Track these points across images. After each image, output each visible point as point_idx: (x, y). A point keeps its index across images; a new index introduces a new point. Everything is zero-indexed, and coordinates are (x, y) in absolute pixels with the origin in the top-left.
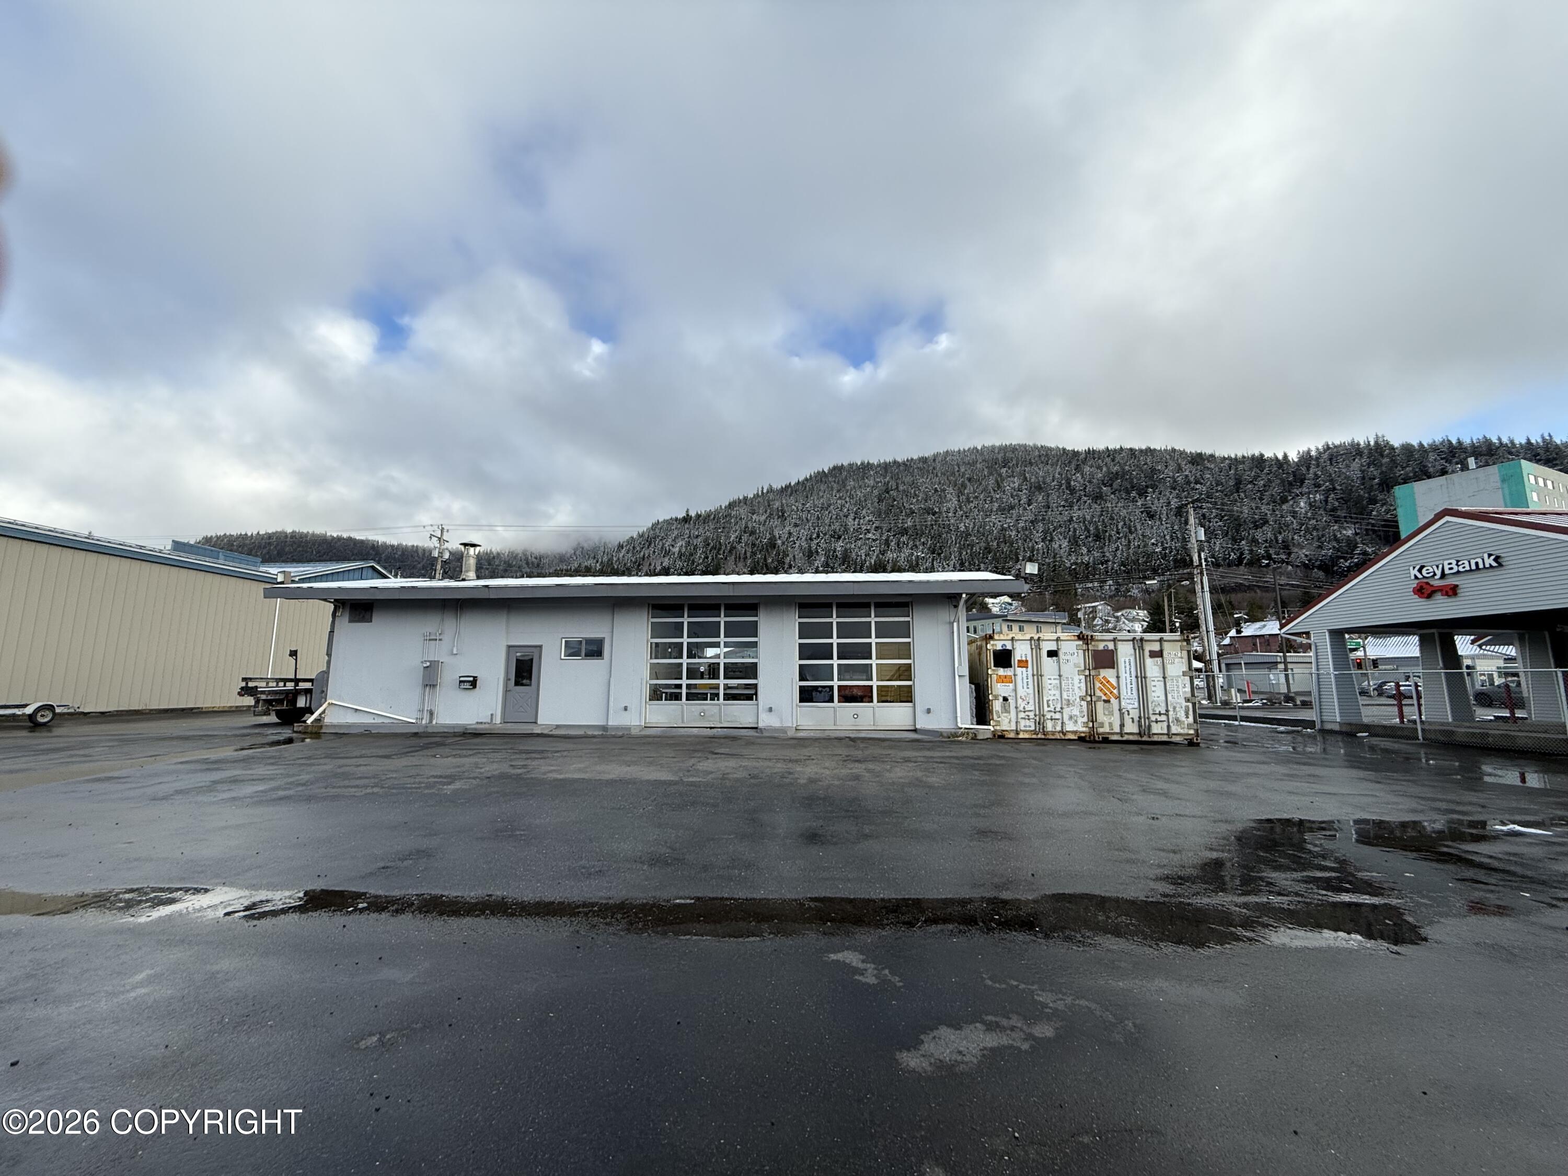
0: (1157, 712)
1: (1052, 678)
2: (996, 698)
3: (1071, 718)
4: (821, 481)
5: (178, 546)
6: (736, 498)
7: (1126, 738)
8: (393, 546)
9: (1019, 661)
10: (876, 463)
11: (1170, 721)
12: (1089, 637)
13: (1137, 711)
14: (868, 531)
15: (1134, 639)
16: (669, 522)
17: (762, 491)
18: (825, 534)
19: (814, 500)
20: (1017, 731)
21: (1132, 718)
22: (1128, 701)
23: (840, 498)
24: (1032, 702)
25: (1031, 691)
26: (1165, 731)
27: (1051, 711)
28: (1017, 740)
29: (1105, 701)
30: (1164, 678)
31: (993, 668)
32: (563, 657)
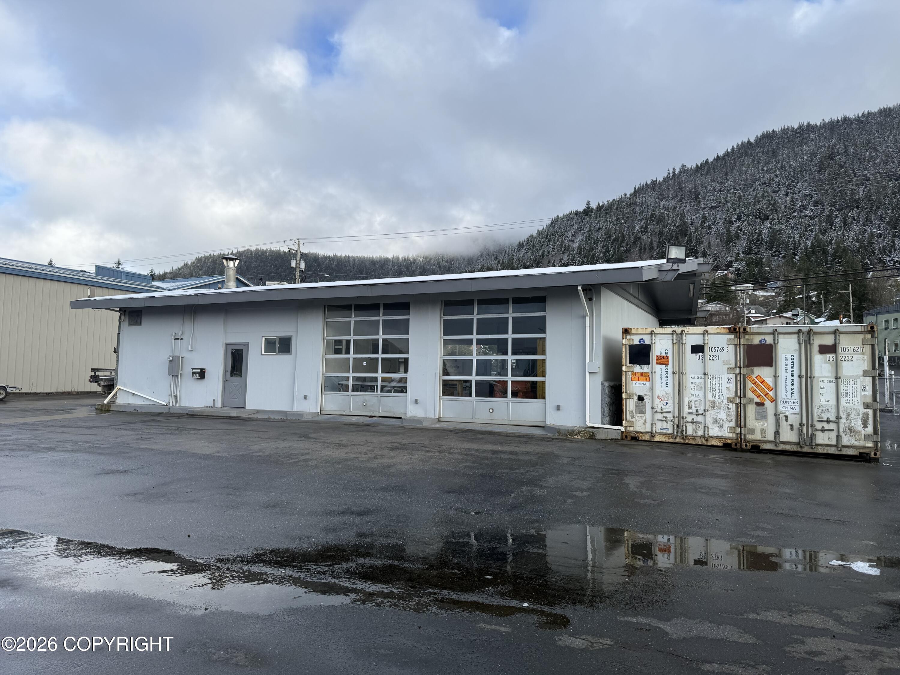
0: (825, 419)
1: (696, 376)
2: (630, 396)
3: (715, 421)
4: (746, 154)
5: (100, 270)
6: (643, 183)
7: (781, 447)
8: (329, 258)
9: (658, 357)
10: (818, 124)
11: (841, 430)
12: (742, 330)
13: (798, 416)
14: (804, 207)
15: (800, 330)
16: (568, 218)
17: (674, 172)
18: (748, 216)
19: (735, 177)
20: (652, 433)
21: (792, 426)
22: (787, 405)
23: (768, 172)
24: (670, 402)
25: (670, 390)
26: (834, 442)
27: (691, 413)
28: (652, 443)
29: (757, 404)
30: (836, 378)
31: (628, 365)
32: (263, 353)
